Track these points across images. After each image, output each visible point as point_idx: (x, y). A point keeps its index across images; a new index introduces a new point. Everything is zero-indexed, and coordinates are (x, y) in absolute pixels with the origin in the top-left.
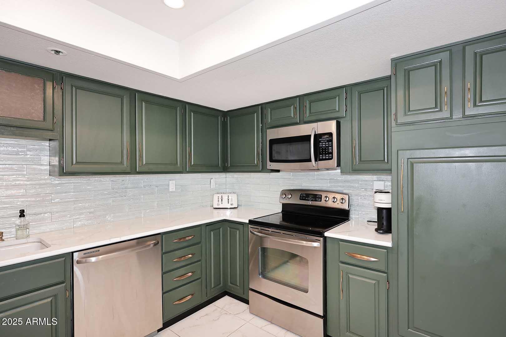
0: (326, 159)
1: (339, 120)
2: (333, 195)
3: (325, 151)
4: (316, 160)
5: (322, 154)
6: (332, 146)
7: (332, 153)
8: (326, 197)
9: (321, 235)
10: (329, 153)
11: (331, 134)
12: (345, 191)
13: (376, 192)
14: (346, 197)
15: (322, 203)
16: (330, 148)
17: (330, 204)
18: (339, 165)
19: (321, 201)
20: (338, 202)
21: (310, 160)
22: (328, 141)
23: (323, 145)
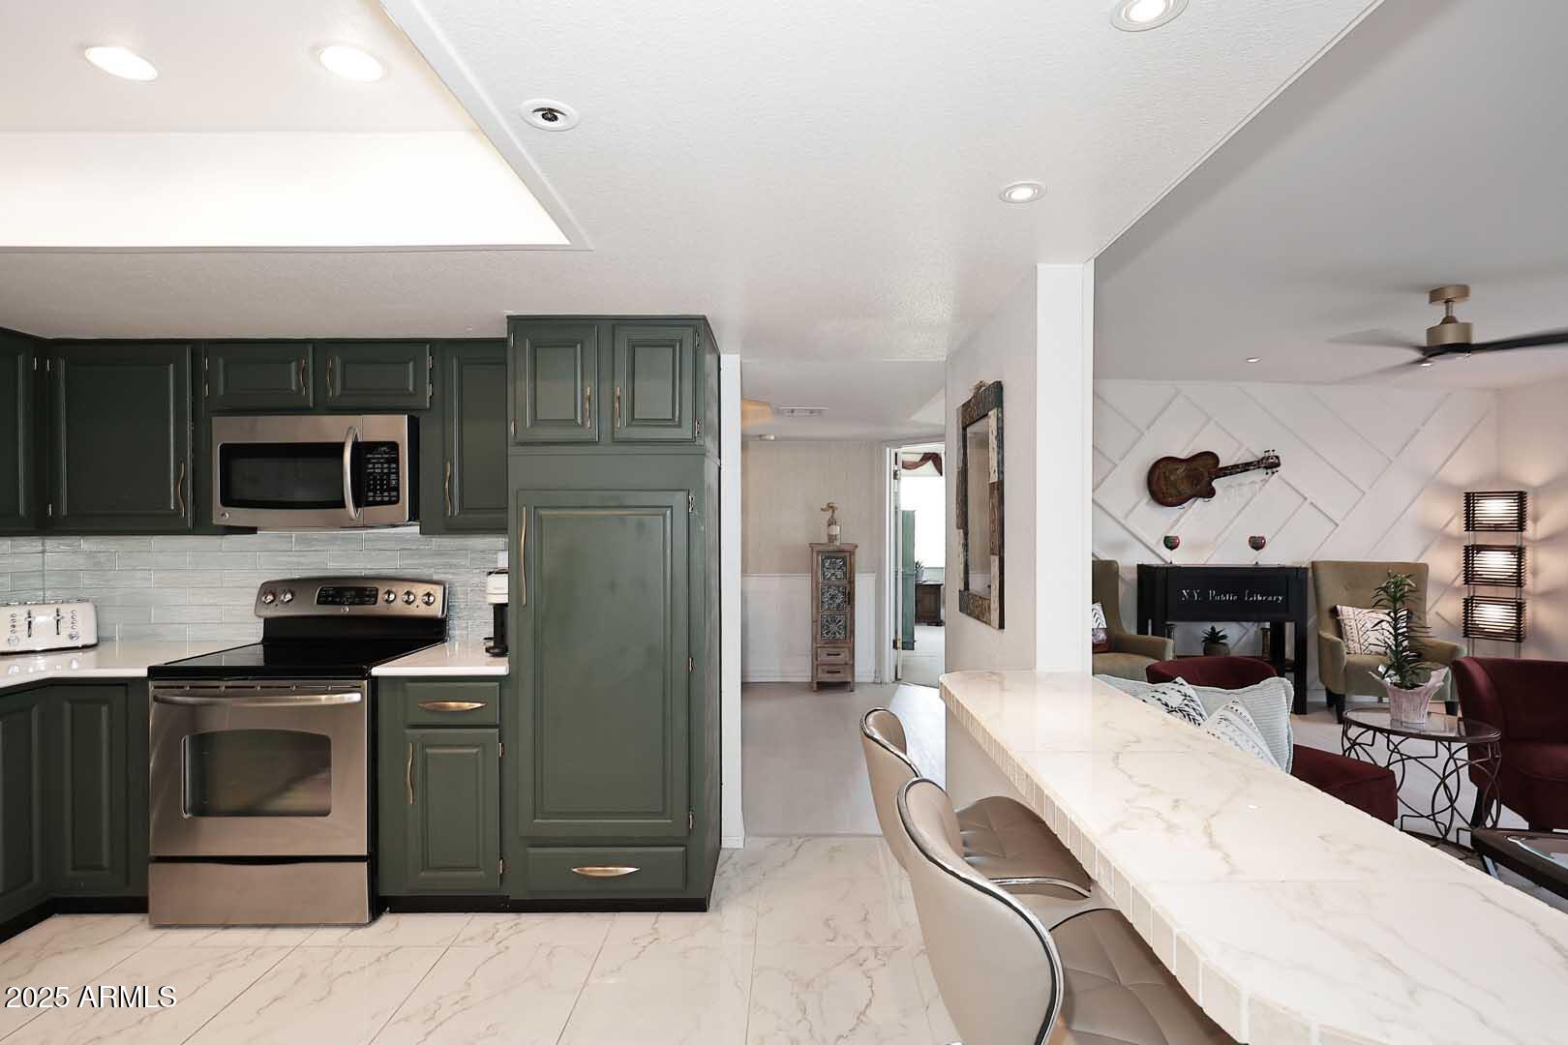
0: (382, 503)
1: (414, 414)
2: (407, 587)
3: (382, 485)
4: (357, 504)
5: (375, 491)
6: (397, 473)
7: (397, 489)
8: (389, 593)
9: (364, 674)
10: (390, 489)
11: (393, 446)
12: (436, 577)
13: (490, 573)
14: (437, 591)
15: (380, 608)
16: (393, 476)
17: (399, 608)
18: (414, 515)
19: (375, 603)
20: (417, 602)
21: (341, 504)
22: (389, 461)
23: (376, 468)
